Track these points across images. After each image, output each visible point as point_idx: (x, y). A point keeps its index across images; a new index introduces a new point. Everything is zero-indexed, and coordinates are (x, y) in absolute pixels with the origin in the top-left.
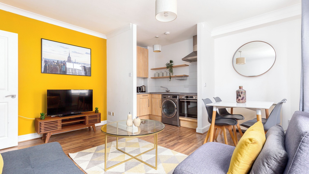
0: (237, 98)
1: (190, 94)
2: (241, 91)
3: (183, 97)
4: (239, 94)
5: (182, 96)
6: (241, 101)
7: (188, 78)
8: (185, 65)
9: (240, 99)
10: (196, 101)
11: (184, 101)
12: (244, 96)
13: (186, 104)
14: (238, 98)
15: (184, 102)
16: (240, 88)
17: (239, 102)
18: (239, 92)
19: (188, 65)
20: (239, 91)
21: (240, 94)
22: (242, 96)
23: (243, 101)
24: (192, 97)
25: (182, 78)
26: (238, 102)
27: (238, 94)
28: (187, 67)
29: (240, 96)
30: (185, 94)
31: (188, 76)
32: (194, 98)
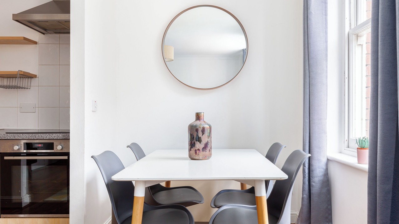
0: (192, 145)
1: (44, 136)
2: (202, 127)
3: (16, 148)
4: (197, 135)
5: (11, 143)
6: (202, 154)
7: (34, 81)
8: (25, 39)
9: (199, 150)
10: (66, 158)
11: (20, 160)
12: (209, 140)
13: (24, 170)
14: (194, 146)
15: (18, 162)
16: (198, 117)
17: (197, 158)
18: (197, 130)
19: (35, 43)
20: (196, 126)
21: (200, 135)
22: (204, 139)
23: (207, 153)
24: (50, 146)
25: (14, 82)
26: (195, 158)
27: (195, 136)
28: (33, 46)
29: (199, 140)
30: (25, 136)
31: (35, 76)
32: (58, 148)
